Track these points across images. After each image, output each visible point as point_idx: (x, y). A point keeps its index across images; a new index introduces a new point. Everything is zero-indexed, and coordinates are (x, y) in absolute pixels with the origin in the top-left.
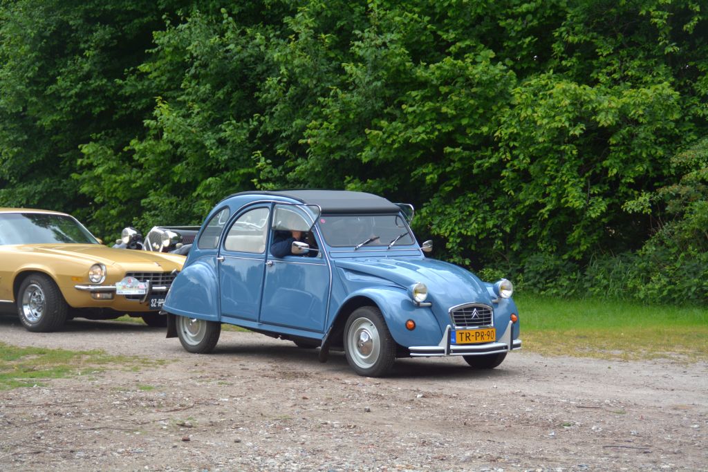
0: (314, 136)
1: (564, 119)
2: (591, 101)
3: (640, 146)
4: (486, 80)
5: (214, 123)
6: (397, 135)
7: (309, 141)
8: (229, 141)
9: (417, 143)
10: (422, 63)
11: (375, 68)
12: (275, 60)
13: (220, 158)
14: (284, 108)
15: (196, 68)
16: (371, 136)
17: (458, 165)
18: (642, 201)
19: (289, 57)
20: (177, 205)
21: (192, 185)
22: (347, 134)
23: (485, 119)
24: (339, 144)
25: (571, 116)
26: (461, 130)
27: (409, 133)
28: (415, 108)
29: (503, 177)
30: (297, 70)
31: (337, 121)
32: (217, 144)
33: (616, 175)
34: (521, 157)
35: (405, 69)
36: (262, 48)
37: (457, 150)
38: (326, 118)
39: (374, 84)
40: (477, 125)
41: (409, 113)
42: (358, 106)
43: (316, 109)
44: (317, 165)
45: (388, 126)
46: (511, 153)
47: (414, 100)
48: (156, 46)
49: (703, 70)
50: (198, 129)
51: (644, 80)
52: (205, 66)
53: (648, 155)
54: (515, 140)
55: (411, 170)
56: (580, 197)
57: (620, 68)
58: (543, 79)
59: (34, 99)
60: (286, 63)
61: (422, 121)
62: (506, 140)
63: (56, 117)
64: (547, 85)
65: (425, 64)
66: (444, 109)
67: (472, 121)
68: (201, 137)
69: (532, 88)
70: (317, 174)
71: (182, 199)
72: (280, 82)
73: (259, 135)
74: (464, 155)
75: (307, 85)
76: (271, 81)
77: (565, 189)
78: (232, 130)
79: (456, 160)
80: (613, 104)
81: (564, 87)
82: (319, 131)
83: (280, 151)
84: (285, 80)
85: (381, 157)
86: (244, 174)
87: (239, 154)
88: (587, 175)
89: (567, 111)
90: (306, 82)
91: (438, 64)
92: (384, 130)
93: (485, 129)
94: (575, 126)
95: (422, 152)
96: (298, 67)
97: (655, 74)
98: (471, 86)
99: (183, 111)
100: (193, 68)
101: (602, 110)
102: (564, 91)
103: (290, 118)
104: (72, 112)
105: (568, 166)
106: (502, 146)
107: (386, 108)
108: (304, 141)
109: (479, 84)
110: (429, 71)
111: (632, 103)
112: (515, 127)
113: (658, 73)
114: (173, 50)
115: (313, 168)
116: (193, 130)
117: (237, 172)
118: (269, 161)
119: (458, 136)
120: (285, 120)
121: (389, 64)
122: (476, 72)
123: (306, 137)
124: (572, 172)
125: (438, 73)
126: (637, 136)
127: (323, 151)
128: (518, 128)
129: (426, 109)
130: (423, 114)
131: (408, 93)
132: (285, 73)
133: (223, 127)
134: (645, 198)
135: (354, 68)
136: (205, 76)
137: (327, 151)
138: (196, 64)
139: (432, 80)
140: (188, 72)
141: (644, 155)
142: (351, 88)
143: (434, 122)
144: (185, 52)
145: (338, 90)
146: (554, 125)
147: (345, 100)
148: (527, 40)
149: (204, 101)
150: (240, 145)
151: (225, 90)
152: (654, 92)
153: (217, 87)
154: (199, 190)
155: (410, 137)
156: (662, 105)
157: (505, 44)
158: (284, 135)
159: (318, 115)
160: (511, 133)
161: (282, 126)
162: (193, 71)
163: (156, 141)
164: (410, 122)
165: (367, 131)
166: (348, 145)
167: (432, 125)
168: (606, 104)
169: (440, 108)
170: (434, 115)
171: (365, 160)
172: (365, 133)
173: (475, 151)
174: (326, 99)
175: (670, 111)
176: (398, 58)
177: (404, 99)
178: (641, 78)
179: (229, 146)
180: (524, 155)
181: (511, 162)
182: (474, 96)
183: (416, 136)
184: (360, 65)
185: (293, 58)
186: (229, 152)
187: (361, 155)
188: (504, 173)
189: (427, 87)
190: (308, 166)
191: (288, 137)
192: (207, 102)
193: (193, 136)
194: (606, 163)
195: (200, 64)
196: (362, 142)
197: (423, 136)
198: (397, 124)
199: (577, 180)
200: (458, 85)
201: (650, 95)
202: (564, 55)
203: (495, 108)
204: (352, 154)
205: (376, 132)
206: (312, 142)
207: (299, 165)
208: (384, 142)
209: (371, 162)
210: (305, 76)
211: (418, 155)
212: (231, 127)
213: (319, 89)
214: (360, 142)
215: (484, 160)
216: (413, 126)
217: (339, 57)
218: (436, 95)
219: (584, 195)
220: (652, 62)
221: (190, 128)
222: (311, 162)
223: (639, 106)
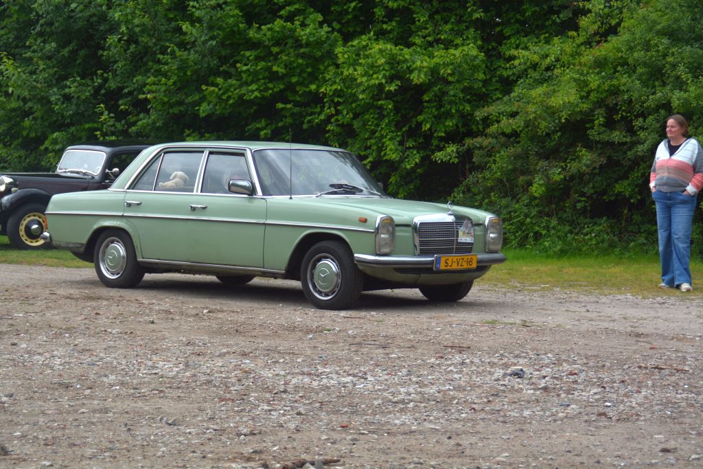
0: (153, 92)
1: (380, 77)
2: (406, 61)
3: (450, 103)
4: (313, 41)
6: (232, 92)
7: (149, 96)
8: (73, 97)
9: (251, 100)
10: (254, 24)
11: (211, 28)
12: (117, 19)
13: (65, 113)
14: (125, 65)
15: (42, 25)
16: (208, 92)
17: (289, 120)
18: (450, 151)
19: (130, 17)
20: (26, 158)
21: (41, 139)
22: (185, 90)
23: (313, 77)
24: (178, 99)
25: (388, 74)
26: (291, 88)
27: (244, 90)
28: (249, 66)
29: (329, 131)
30: (137, 30)
31: (175, 78)
32: (62, 99)
33: (430, 129)
34: (345, 112)
35: (238, 30)
36: (104, 8)
37: (289, 106)
38: (165, 75)
39: (210, 43)
40: (306, 83)
41: (243, 71)
42: (195, 64)
43: (156, 67)
44: (158, 120)
45: (224, 83)
46: (335, 108)
47: (248, 59)
48: (2, 4)
49: (507, 34)
50: (43, 85)
51: (455, 43)
52: (50, 24)
53: (457, 111)
54: (339, 96)
55: (247, 125)
56: (397, 150)
57: (434, 31)
58: (363, 40)
60: (127, 22)
61: (255, 79)
62: (331, 96)
64: (367, 45)
65: (257, 25)
66: (275, 68)
67: (301, 80)
68: (47, 92)
69: (354, 48)
70: (159, 129)
71: (31, 153)
72: (120, 40)
73: (103, 91)
74: (295, 110)
75: (147, 43)
76: (112, 39)
77: (384, 143)
78: (77, 87)
79: (288, 115)
80: (425, 64)
81: (381, 47)
82: (158, 87)
83: (122, 107)
84: (125, 38)
85: (218, 112)
86: (89, 129)
87: (84, 109)
88: (404, 129)
89: (384, 69)
90: (146, 41)
91: (269, 26)
92: (220, 87)
93: (313, 87)
94: (391, 83)
95: (255, 108)
96: (137, 26)
97: (465, 38)
98: (301, 46)
99: (30, 68)
100: (39, 25)
101: (416, 69)
102: (381, 51)
103: (131, 75)
105: (387, 121)
106: (327, 102)
107: (222, 66)
108: (144, 96)
109: (308, 44)
110: (262, 33)
111: (442, 63)
112: (339, 84)
113: (467, 37)
114: (19, 9)
115: (154, 123)
116: (39, 85)
117: (82, 127)
118: (112, 115)
119: (289, 93)
120: (128, 77)
121: (224, 25)
122: (304, 34)
123: (146, 92)
124: (390, 126)
125: (269, 33)
126: (447, 93)
127: (163, 107)
128: (342, 85)
129: (259, 68)
130: (256, 73)
131: (242, 53)
132: (125, 31)
133: (68, 83)
134: (452, 149)
135: (189, 27)
136: (51, 34)
137: (167, 106)
138: (42, 21)
139: (264, 41)
140: (33, 30)
141: (454, 111)
142: (188, 47)
143: (267, 81)
144: (32, 10)
145: (175, 48)
146: (373, 82)
147: (182, 58)
148: (353, 5)
149: (49, 58)
150: (84, 101)
151: (71, 48)
152: (461, 53)
153: (62, 46)
154: (47, 144)
155: (244, 94)
156: (469, 65)
157: (333, 9)
158: (126, 91)
159: (158, 73)
160: (336, 90)
161: (125, 82)
162: (38, 28)
163: (7, 98)
164: (244, 80)
165: (204, 87)
166: (187, 101)
167: (265, 83)
168: (418, 63)
169: (270, 68)
170: (267, 74)
171: (202, 115)
172: (202, 89)
173: (305, 108)
174: (165, 56)
175: (476, 70)
176: (232, 19)
177: (238, 58)
178: (453, 41)
179: (74, 101)
180: (348, 111)
181: (336, 117)
182: (303, 56)
183: (251, 94)
184: (197, 25)
185: (133, 18)
186: (73, 107)
187: (198, 110)
188: (329, 127)
189: (259, 48)
190: (150, 121)
191: (130, 93)
192: (53, 60)
193: (38, 91)
194: (420, 118)
195: (45, 22)
196: (200, 98)
197: (256, 94)
198: (233, 81)
199: (395, 134)
200: (288, 46)
201: (458, 55)
202: (385, 19)
203: (322, 68)
204: (190, 109)
205: (212, 88)
206: (152, 97)
207: (141, 120)
208: (219, 97)
209: (208, 116)
210: (145, 35)
211: (252, 111)
212: (75, 84)
213: (158, 47)
214: (197, 98)
215: (313, 116)
216: (247, 84)
217: (177, 17)
218: (268, 55)
219: (400, 148)
220: (463, 26)
221: (35, 84)
222: (153, 117)
223: (448, 65)
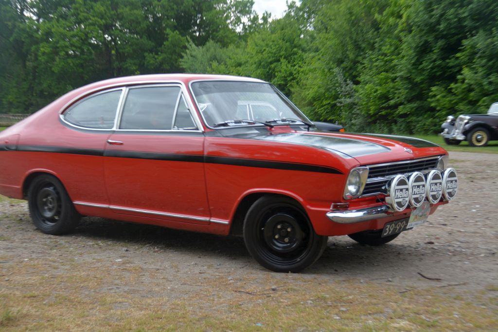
5: (487, 75)
8: (493, 82)
13: (490, 89)
15: (480, 54)
21: (477, 101)
32: (488, 84)
48: (463, 46)
50: (480, 78)
52: (484, 52)
59: (414, 71)
63: (422, 77)
68: (482, 81)
99: (474, 71)
104: (428, 75)
114: (470, 47)
133: (491, 76)
136: (484, 56)
138: (480, 52)
140: (476, 56)
144: (476, 48)
149: (483, 66)
151: (493, 62)
153: (489, 60)
154: (480, 103)
163: (462, 84)
179: (494, 84)
186: (493, 86)
192: (485, 67)
193: (478, 81)
195: (482, 52)
212: (494, 77)
221: (477, 78)
